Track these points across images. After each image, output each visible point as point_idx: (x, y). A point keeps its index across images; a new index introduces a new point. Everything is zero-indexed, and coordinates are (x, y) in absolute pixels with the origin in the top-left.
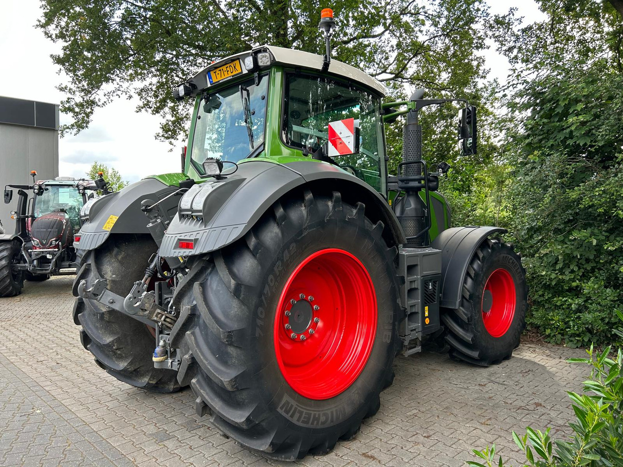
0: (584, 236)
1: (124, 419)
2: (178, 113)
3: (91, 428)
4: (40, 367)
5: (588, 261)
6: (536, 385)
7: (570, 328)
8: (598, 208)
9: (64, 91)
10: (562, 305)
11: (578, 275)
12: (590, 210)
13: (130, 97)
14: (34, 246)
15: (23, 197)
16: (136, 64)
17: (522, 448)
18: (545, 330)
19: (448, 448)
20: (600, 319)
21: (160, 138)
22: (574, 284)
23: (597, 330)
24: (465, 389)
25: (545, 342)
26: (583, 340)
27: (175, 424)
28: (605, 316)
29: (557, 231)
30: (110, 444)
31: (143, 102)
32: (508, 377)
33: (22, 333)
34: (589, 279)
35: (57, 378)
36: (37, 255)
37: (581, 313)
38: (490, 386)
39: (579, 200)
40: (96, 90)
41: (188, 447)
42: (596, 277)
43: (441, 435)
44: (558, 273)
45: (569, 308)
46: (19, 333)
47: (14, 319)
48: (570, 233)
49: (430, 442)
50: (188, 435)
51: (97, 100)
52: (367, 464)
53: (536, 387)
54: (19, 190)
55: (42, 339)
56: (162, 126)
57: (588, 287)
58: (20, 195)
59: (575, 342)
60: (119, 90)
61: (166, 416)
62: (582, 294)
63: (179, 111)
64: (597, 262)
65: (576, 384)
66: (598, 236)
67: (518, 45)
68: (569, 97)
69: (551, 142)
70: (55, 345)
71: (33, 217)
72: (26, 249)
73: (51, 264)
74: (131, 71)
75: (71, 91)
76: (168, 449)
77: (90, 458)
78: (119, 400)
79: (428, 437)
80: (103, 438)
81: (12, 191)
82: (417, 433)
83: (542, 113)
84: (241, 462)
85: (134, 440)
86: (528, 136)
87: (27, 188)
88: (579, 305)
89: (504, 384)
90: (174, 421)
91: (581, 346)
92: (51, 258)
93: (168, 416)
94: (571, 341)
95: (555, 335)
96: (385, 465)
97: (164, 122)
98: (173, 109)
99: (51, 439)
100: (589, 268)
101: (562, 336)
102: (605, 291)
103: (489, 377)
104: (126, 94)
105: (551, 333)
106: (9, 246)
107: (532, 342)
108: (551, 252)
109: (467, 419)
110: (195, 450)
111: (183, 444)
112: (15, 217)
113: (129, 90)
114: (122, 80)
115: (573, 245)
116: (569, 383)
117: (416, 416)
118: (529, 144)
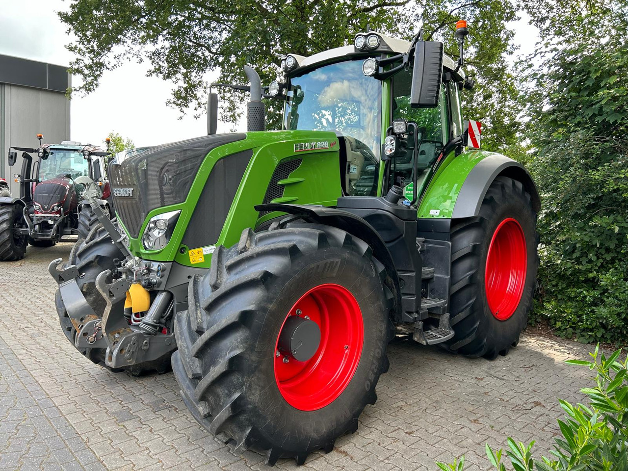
0: (606, 223)
1: (89, 395)
2: (190, 80)
3: (53, 402)
4: (21, 334)
5: (608, 250)
6: (539, 382)
7: (582, 322)
8: (623, 193)
9: (74, 51)
10: (576, 297)
11: (596, 265)
12: (614, 194)
13: (141, 61)
14: (35, 211)
15: (27, 160)
16: (148, 26)
17: (496, 465)
18: (555, 322)
19: (430, 447)
20: (615, 314)
21: (171, 105)
22: (591, 275)
23: (612, 326)
24: (460, 382)
25: (554, 335)
26: (596, 336)
27: (142, 403)
28: (621, 311)
29: (576, 216)
30: (68, 421)
31: (155, 66)
32: (509, 371)
33: (13, 298)
34: (607, 271)
35: (33, 346)
36: (39, 220)
37: (596, 307)
38: (487, 380)
39: (603, 184)
40: (106, 52)
41: (149, 429)
42: (616, 269)
43: (425, 432)
44: (574, 262)
45: (584, 300)
46: (9, 298)
47: (10, 283)
48: (590, 219)
49: (412, 439)
50: (152, 415)
51: (106, 63)
52: (338, 460)
53: (537, 384)
54: (24, 153)
55: (31, 306)
56: (173, 93)
57: (606, 279)
58: (24, 157)
59: (587, 337)
60: (129, 53)
61: (134, 393)
62: (599, 286)
63: (192, 78)
64: (618, 252)
65: (582, 383)
66: (621, 223)
67: (551, 15)
68: (602, 68)
69: (578, 119)
70: (43, 313)
71: (37, 181)
72: (28, 214)
73: (52, 230)
74: (143, 34)
75: (81, 52)
76: (127, 430)
77: (42, 436)
78: (90, 374)
79: (410, 433)
80: (62, 414)
81: (16, 153)
82: (399, 428)
83: (570, 86)
84: (201, 449)
85: (94, 418)
86: (554, 111)
87: (32, 151)
88: (594, 297)
89: (504, 379)
90: (142, 399)
91: (593, 342)
92: (52, 223)
93: (137, 393)
94: (583, 336)
95: (566, 329)
96: (356, 462)
97: (176, 88)
98: (185, 75)
99: (9, 411)
100: (608, 259)
101: (573, 329)
102: (625, 284)
103: (488, 370)
104: (137, 57)
105: (561, 327)
106: (10, 210)
107: (541, 335)
108: (568, 239)
109: (456, 415)
110: (155, 433)
111: (144, 426)
112: (19, 180)
113: (140, 54)
114: (133, 42)
115: (593, 232)
116: (575, 382)
117: (401, 409)
118: (555, 121)
